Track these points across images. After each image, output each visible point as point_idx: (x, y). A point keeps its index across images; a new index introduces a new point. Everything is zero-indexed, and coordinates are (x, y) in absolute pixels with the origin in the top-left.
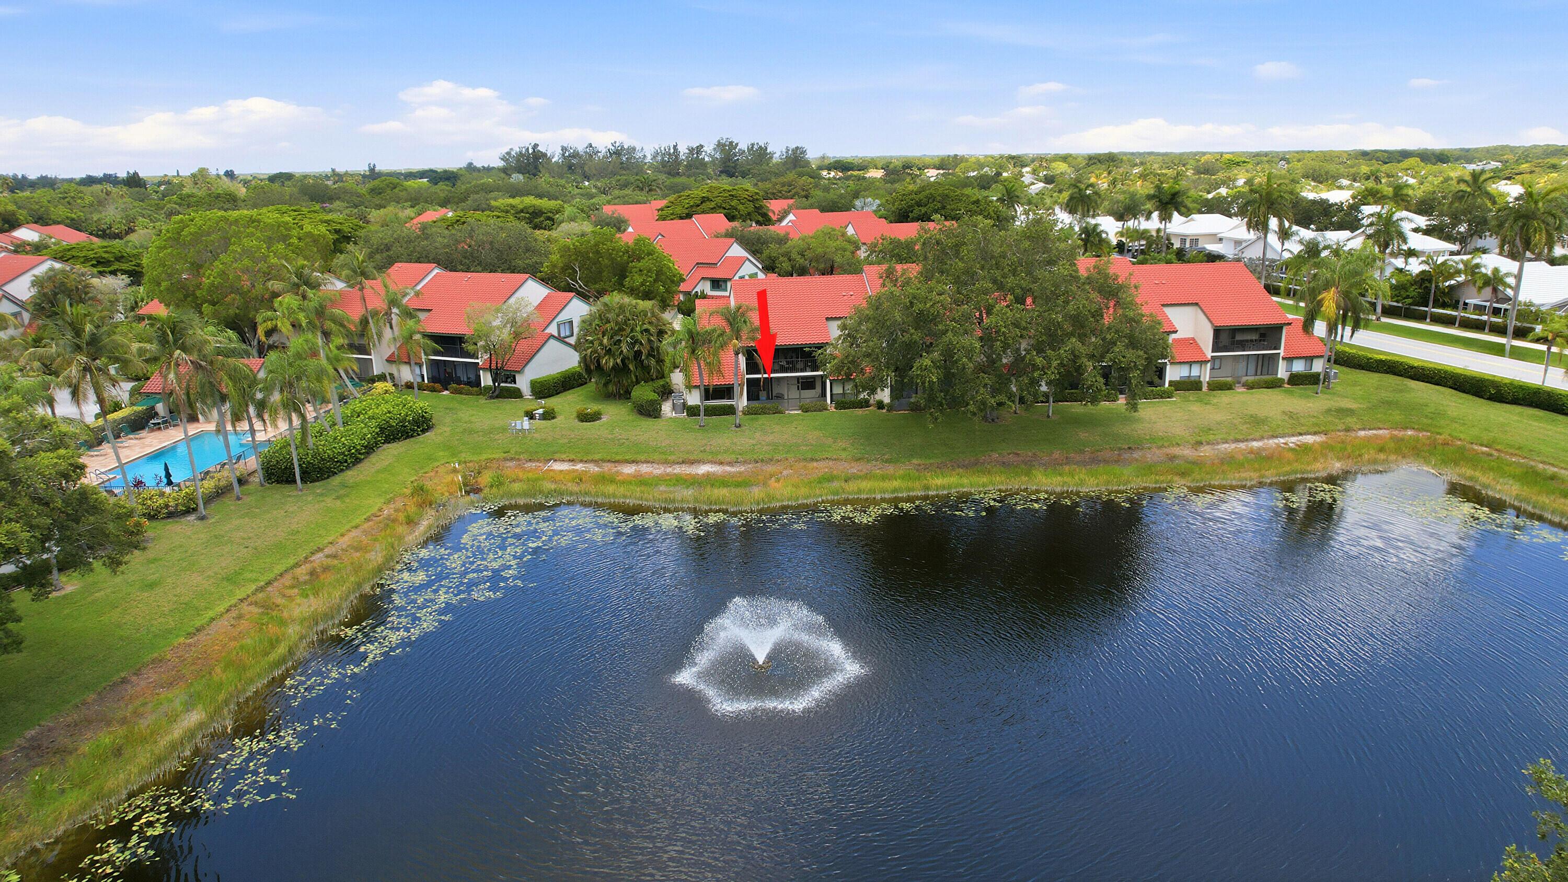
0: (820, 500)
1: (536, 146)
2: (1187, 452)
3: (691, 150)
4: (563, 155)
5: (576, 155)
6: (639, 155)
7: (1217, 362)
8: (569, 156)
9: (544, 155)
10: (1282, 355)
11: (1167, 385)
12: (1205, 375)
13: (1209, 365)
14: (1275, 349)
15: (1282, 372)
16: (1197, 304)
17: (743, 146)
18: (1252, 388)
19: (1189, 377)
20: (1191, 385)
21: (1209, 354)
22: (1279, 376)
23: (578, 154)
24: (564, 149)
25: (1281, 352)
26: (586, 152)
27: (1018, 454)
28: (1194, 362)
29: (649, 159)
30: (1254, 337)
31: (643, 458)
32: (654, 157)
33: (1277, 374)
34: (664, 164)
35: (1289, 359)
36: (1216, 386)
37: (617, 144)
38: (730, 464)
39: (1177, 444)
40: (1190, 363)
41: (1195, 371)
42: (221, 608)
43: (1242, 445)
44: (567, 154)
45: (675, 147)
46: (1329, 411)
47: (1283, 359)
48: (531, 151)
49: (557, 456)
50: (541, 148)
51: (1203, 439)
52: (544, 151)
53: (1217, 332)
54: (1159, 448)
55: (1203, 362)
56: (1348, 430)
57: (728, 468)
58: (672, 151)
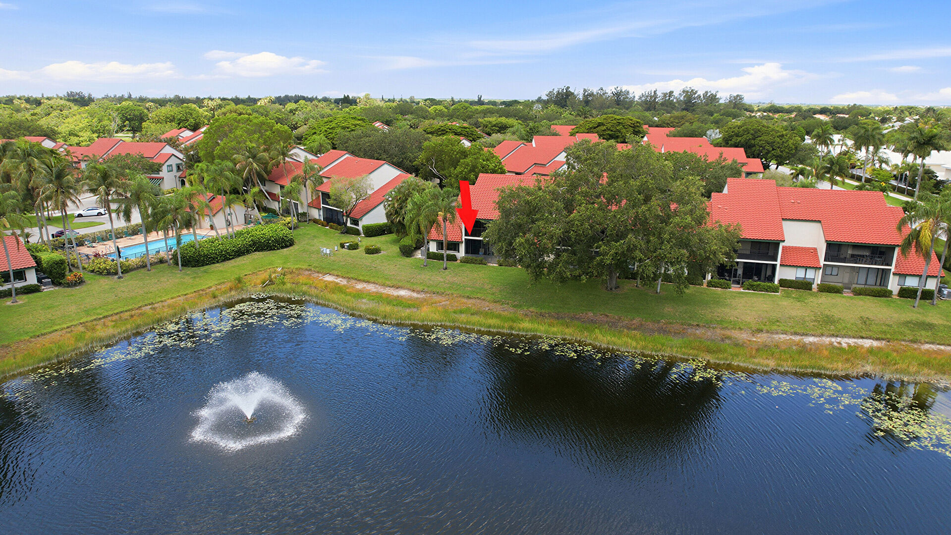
0: (439, 324)
1: (568, 88)
2: (743, 336)
3: (665, 95)
4: (584, 94)
5: (591, 95)
6: (631, 95)
7: (828, 271)
8: (588, 95)
9: (573, 94)
10: (893, 270)
11: (776, 282)
12: (816, 277)
13: (821, 271)
14: (887, 265)
15: (893, 285)
16: (819, 221)
17: (701, 93)
18: (860, 294)
19: (805, 278)
20: (804, 285)
21: (822, 262)
22: (889, 288)
23: (593, 94)
24: (585, 91)
25: (893, 268)
26: (598, 93)
27: (607, 316)
28: (810, 267)
29: (636, 99)
30: (867, 253)
31: (372, 280)
32: (640, 98)
33: (887, 287)
34: (646, 102)
35: (902, 276)
36: (825, 289)
37: (619, 89)
38: (418, 292)
39: (740, 328)
40: (806, 268)
41: (810, 274)
42: (65, 326)
43: (797, 338)
44: (586, 94)
45: (655, 92)
46: (906, 324)
47: (894, 274)
48: (565, 91)
49: (333, 272)
50: (571, 90)
51: (765, 328)
52: (572, 91)
53: (830, 245)
54: (722, 329)
55: (817, 268)
56: (914, 341)
57: (415, 295)
58: (653, 94)
